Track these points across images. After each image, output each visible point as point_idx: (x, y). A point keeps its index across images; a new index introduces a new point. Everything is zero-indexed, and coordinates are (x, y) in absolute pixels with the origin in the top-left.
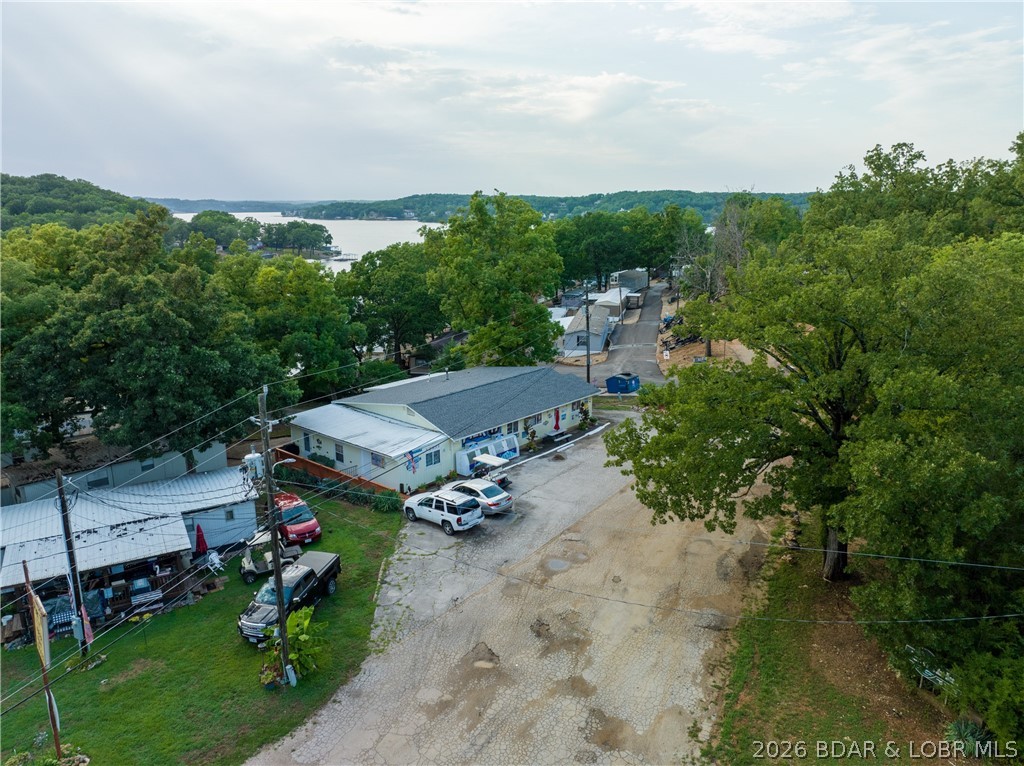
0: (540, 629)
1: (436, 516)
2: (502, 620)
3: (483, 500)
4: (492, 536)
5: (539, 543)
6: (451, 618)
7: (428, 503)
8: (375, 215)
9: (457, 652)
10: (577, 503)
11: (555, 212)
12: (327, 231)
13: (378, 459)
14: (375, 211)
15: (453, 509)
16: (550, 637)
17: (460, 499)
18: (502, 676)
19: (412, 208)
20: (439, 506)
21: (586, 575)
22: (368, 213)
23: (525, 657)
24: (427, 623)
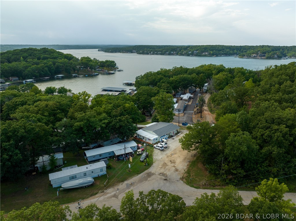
0: (171, 161)
1: (158, 148)
2: (167, 160)
3: (164, 146)
4: (165, 151)
5: (171, 152)
6: (161, 160)
7: (157, 146)
8: (124, 51)
9: (162, 163)
10: (176, 146)
11: (176, 51)
12: (115, 62)
13: (149, 139)
14: (125, 50)
15: (160, 147)
16: (172, 162)
17: (161, 146)
18: (167, 165)
19: (135, 49)
20: (159, 147)
21: (176, 156)
22: (123, 51)
23: (169, 164)
24: (159, 160)
